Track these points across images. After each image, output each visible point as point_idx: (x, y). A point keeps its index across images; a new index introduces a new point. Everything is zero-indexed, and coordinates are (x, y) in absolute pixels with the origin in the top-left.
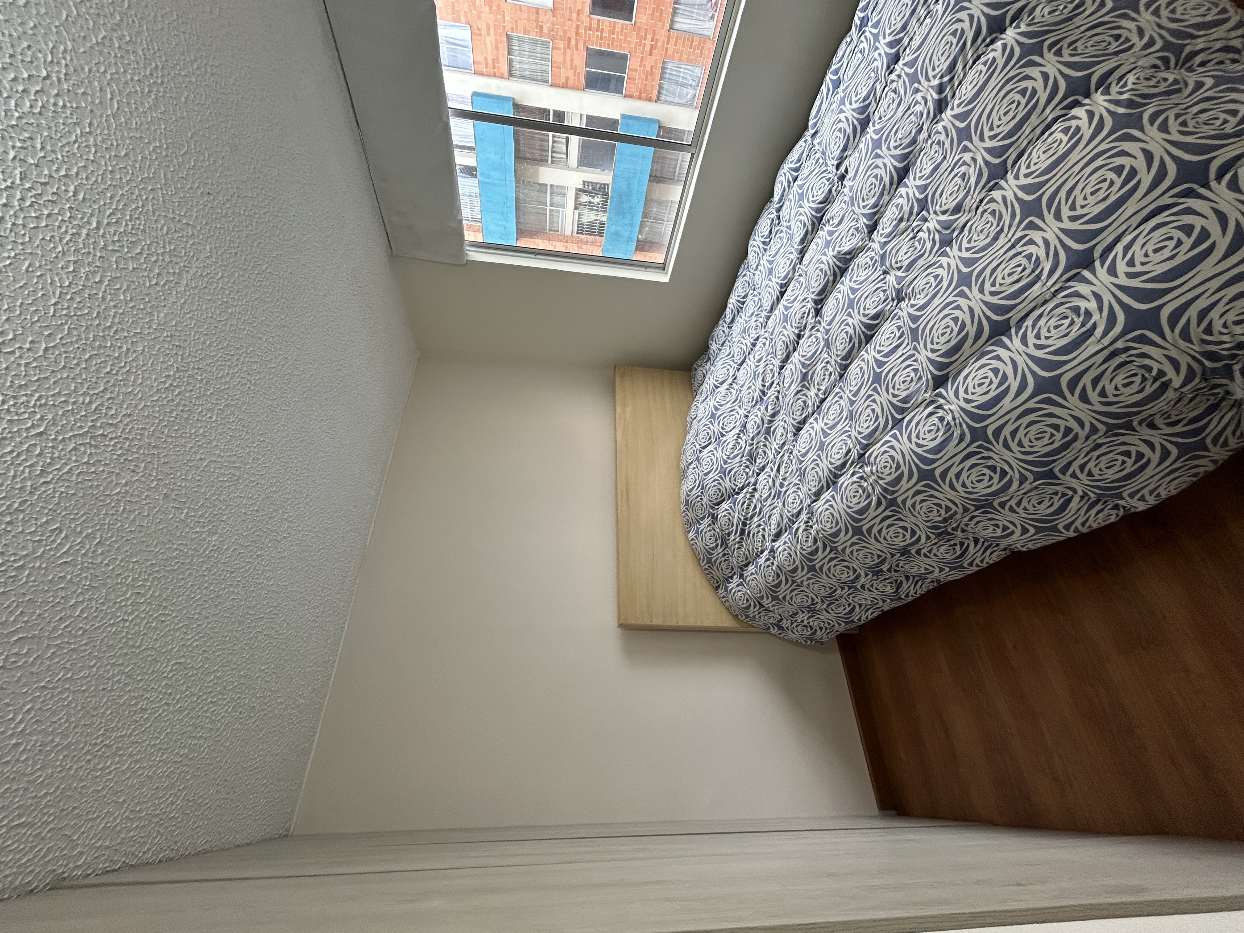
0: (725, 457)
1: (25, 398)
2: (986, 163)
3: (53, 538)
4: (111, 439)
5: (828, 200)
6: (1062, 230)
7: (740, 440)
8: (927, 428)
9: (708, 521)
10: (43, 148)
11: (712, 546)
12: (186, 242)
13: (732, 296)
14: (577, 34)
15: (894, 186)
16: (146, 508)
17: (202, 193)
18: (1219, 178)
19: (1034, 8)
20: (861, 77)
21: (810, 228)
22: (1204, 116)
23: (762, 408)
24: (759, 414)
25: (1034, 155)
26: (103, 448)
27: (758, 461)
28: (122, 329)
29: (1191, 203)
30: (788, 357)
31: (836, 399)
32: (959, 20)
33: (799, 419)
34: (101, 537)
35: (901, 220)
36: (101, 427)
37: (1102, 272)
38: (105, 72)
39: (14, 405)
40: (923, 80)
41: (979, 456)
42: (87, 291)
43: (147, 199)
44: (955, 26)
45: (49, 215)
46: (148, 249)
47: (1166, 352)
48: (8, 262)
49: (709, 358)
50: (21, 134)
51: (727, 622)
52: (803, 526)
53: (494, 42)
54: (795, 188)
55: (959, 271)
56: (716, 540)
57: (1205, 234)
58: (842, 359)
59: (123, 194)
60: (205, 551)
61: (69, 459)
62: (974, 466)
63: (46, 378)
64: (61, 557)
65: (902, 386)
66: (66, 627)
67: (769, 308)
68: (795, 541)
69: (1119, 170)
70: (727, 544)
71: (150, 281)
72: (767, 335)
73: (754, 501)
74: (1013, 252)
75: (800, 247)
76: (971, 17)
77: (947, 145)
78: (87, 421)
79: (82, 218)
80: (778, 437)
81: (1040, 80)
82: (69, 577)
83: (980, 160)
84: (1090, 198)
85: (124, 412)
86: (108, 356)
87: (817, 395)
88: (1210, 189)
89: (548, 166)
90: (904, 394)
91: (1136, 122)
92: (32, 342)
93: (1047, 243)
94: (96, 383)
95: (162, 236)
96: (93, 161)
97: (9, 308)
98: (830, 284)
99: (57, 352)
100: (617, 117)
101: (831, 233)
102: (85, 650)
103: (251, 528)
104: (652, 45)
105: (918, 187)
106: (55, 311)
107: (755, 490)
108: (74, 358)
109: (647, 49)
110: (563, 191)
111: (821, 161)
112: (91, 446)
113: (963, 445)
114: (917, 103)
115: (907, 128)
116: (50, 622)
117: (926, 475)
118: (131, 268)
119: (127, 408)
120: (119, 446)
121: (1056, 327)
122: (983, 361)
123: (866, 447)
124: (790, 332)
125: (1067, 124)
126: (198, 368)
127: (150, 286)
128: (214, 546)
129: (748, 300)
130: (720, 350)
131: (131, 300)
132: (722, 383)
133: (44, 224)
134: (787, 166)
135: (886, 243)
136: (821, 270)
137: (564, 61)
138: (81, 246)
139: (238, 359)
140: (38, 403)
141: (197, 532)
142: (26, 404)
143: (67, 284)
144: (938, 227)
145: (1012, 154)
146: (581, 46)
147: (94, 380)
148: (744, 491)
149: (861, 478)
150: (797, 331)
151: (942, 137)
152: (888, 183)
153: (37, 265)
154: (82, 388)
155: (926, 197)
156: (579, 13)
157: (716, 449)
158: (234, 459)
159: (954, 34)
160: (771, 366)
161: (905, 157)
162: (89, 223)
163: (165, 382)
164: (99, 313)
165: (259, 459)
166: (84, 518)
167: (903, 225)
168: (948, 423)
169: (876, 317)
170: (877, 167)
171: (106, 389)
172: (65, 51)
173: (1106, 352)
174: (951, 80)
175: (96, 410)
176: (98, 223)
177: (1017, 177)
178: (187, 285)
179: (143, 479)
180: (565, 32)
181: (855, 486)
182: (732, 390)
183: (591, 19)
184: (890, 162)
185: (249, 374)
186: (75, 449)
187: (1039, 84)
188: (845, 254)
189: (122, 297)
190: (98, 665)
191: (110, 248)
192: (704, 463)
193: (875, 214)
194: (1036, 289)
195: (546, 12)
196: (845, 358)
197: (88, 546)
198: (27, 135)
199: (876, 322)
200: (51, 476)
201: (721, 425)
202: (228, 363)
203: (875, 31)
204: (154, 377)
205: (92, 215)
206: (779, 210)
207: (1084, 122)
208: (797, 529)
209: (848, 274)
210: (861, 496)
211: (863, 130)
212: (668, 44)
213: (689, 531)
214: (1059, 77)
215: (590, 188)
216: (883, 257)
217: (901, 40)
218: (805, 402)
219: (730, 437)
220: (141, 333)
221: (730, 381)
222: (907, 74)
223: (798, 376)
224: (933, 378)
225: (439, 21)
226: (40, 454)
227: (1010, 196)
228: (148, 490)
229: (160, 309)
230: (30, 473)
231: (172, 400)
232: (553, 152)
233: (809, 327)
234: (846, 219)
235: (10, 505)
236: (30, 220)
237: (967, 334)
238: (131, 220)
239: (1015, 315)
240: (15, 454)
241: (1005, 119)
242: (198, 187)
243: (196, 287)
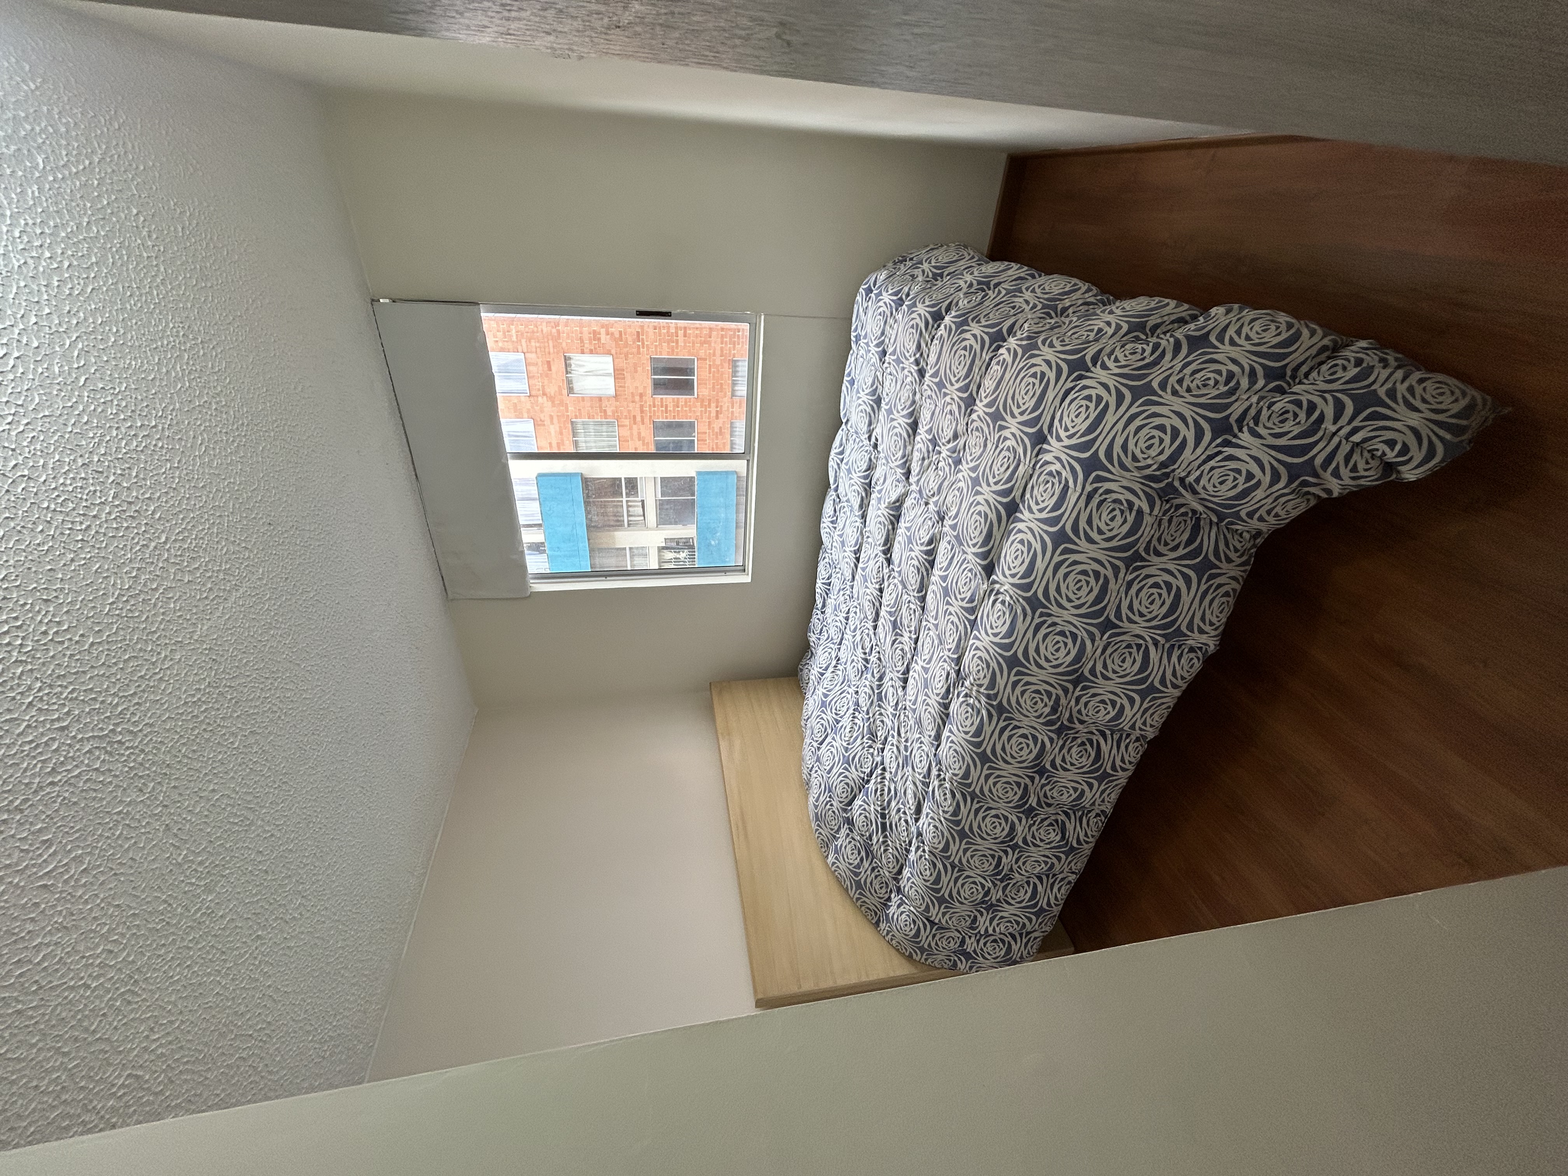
0: (845, 744)
1: (59, 689)
2: (961, 398)
3: (40, 851)
4: (128, 748)
5: (871, 467)
6: (1019, 423)
7: (856, 721)
8: (996, 616)
9: (844, 831)
10: (136, 476)
11: (856, 862)
12: (242, 563)
13: (818, 581)
14: (642, 411)
15: (912, 438)
16: (144, 838)
17: (263, 523)
18: (1095, 365)
19: (958, 302)
20: (866, 371)
21: (864, 494)
22: (1076, 336)
23: (869, 676)
24: (867, 683)
25: (986, 383)
26: (117, 757)
27: (879, 734)
28: (165, 636)
29: (1084, 382)
30: (877, 615)
31: (926, 632)
32: (913, 319)
33: (902, 669)
34: (89, 863)
35: (923, 459)
36: (120, 733)
37: (1053, 441)
38: (201, 425)
39: (48, 694)
40: (904, 360)
41: (1046, 625)
42: (142, 596)
43: (214, 523)
44: (911, 323)
45: (127, 528)
46: (206, 566)
47: (1120, 484)
48: (83, 562)
49: (812, 653)
50: (123, 464)
51: (900, 968)
52: (936, 783)
53: (558, 429)
54: (843, 466)
55: (970, 477)
56: (859, 853)
57: (1099, 399)
58: (918, 592)
59: (193, 517)
60: (196, 912)
61: (82, 762)
62: (1046, 636)
63: (84, 672)
64: (41, 877)
65: (966, 589)
66: (21, 975)
67: (850, 577)
68: (936, 807)
69: (1034, 375)
70: (872, 852)
71: (201, 595)
72: (855, 604)
73: (887, 783)
74: (998, 450)
75: (861, 512)
76: (920, 315)
77: (934, 396)
78: (109, 724)
79: (154, 533)
80: (891, 700)
81: (972, 338)
82: (43, 906)
83: (956, 398)
84: (1025, 397)
85: (147, 721)
86: (146, 660)
87: (910, 638)
88: (1092, 372)
89: (625, 530)
90: (969, 595)
91: (1035, 347)
92: (82, 635)
93: (1014, 435)
94: (128, 685)
95: (221, 556)
96: (174, 489)
97: (72, 602)
98: (891, 532)
99: (101, 649)
100: (694, 474)
101: (880, 492)
102: (32, 1017)
103: (256, 894)
104: (717, 411)
105: (926, 432)
106: (109, 610)
107: (884, 769)
108: (114, 657)
109: (713, 414)
110: (644, 552)
111: (857, 440)
112: (106, 752)
113: (1029, 618)
114: (906, 376)
115: (906, 394)
116: (5, 963)
117: (1013, 662)
118: (186, 581)
119: (150, 718)
120: (133, 757)
121: (1045, 491)
122: (1012, 538)
123: (958, 662)
124: (873, 589)
125: (997, 360)
126: (230, 687)
127: (199, 600)
128: (208, 908)
129: (833, 580)
130: (819, 639)
131: (179, 610)
132: (826, 669)
133: (121, 534)
134: (833, 452)
135: (919, 480)
136: (880, 523)
137: (632, 434)
138: (147, 556)
139: (271, 683)
140: (70, 696)
141: (192, 884)
142: (58, 695)
143: (127, 587)
144: (948, 454)
145: (973, 387)
146: (647, 420)
147: (127, 682)
148: (874, 776)
149: (966, 695)
150: (877, 586)
151: (929, 392)
152: (906, 436)
153: (106, 567)
154: (114, 687)
155: (934, 436)
156: (641, 395)
157: (833, 739)
158: (249, 798)
159: (912, 327)
160: (867, 631)
161: (911, 414)
162: (159, 538)
163: (193, 696)
164: (148, 617)
165: (278, 804)
166: (77, 835)
167: (926, 462)
168: (1009, 604)
169: (930, 542)
170: (895, 427)
171: (135, 693)
172: (173, 410)
173: (1084, 497)
174: (921, 355)
175: (120, 713)
176: (167, 538)
177: (981, 401)
178: (235, 603)
179: (149, 802)
180: (629, 411)
181: (964, 706)
182: (838, 672)
183: (654, 399)
184: (903, 421)
185: (281, 701)
186: (89, 752)
187: (972, 341)
188: (894, 503)
189: (172, 606)
190: (40, 1045)
191: (172, 561)
192: (825, 759)
193: (906, 462)
194: (1021, 469)
195: (608, 398)
196: (920, 591)
197: (72, 872)
198: (127, 466)
199: (932, 546)
200: (59, 777)
201: (834, 711)
202: (261, 686)
203: (866, 341)
204: (184, 688)
205: (163, 531)
206: (836, 490)
207: (1006, 355)
208: (933, 791)
209: (902, 519)
210: (972, 716)
211: (879, 407)
212: (733, 407)
213: (827, 857)
214: (983, 334)
215: (674, 545)
216: (920, 492)
217: (884, 341)
218: (902, 650)
219: (846, 722)
220: (181, 642)
221: (834, 663)
222: (893, 360)
223: (889, 627)
224: (983, 569)
225: (502, 420)
226: (56, 750)
227: (981, 413)
228: (150, 816)
229: (205, 622)
230: (41, 768)
231: (197, 717)
232: (629, 516)
233: (886, 578)
234: (888, 476)
235: (12, 802)
236: (111, 530)
237: (991, 521)
238: (195, 539)
239: (1017, 493)
240: (33, 745)
241: (960, 368)
242: (262, 518)
243: (243, 605)
